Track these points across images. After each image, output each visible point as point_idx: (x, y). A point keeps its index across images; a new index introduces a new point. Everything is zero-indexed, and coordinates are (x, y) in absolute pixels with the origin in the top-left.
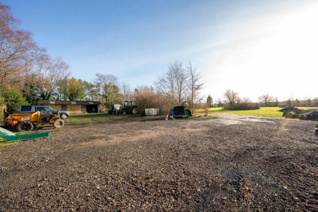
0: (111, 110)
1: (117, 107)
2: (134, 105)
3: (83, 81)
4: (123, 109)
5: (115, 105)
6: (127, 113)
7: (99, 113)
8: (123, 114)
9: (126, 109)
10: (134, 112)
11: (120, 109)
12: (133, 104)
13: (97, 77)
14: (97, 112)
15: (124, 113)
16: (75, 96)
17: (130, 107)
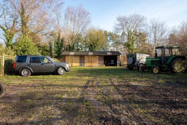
0: (131, 62)
1: (142, 58)
2: (179, 53)
3: (109, 32)
4: (153, 62)
5: (138, 56)
6: (161, 70)
7: (118, 67)
8: (152, 72)
9: (160, 62)
10: (176, 68)
11: (147, 62)
12: (176, 52)
13: (118, 23)
14: (116, 65)
15: (156, 71)
16: (95, 47)
17: (167, 58)
